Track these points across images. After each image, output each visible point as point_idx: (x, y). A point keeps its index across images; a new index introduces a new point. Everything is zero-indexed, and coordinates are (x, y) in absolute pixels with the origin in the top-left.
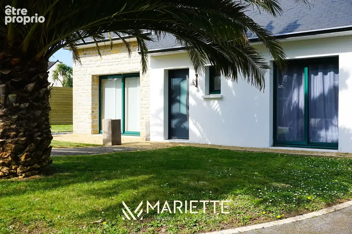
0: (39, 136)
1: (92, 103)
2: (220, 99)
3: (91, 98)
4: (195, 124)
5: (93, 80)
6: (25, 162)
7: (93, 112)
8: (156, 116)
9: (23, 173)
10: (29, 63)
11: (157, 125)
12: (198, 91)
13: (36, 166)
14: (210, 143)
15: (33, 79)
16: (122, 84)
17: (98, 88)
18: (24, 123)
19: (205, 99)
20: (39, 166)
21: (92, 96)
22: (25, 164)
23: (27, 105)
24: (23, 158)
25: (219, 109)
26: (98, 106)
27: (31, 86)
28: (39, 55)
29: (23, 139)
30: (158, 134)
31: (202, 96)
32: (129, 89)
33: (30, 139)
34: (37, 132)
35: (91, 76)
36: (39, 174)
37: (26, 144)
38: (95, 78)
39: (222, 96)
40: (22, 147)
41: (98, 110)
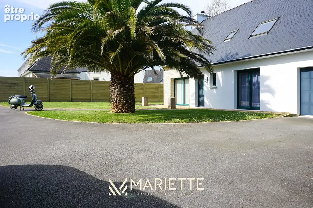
0: (130, 101)
1: (171, 91)
2: (216, 88)
3: (170, 89)
4: (207, 100)
5: (171, 81)
6: (126, 108)
7: (171, 95)
8: (192, 96)
9: (125, 112)
10: (126, 79)
11: (192, 100)
12: (208, 85)
13: (129, 110)
14: (212, 108)
15: (128, 83)
16: (183, 82)
17: (174, 84)
18: (125, 97)
19: (210, 88)
20: (130, 110)
21: (171, 88)
22: (125, 109)
23: (126, 91)
24: (125, 107)
25: (215, 93)
26: (174, 93)
27: (127, 86)
28: (130, 76)
29: (125, 101)
30: (193, 104)
31: (210, 87)
32: (187, 84)
33: (127, 101)
34: (129, 100)
35: (170, 79)
36: (130, 112)
37: (126, 103)
38: (172, 80)
39: (217, 87)
40: (125, 104)
41: (174, 94)
